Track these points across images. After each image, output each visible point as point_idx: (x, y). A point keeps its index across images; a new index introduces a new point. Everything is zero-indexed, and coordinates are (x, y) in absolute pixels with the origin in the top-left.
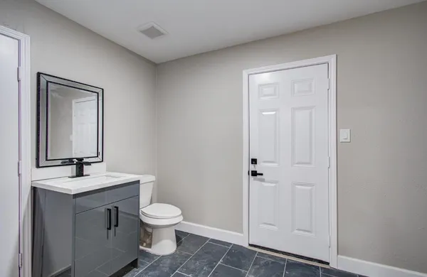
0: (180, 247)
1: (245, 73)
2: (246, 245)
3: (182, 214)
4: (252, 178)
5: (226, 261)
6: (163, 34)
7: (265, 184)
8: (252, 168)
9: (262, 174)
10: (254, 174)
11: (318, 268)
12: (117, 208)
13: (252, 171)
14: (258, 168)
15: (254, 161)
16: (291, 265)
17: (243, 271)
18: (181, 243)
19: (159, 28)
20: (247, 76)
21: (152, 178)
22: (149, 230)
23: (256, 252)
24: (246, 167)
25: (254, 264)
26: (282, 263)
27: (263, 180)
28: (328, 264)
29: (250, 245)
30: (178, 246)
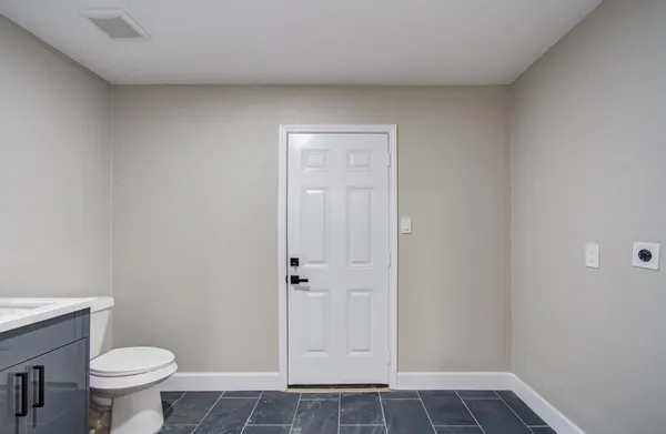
0: (170, 419)
1: (282, 130)
2: (284, 389)
3: (175, 360)
4: (291, 287)
5: (257, 419)
6: (138, 35)
7: (310, 294)
8: (292, 271)
9: (306, 281)
10: (295, 280)
11: (377, 394)
12: (41, 369)
13: (292, 277)
14: (300, 272)
15: (295, 262)
16: (347, 400)
17: (284, 425)
18: (171, 410)
19: (132, 23)
20: (285, 133)
21: (109, 302)
22: (106, 402)
23: (298, 394)
24: (283, 270)
25: (299, 412)
26: (335, 400)
27: (308, 289)
28: (387, 386)
29: (289, 386)
30: (165, 417)
